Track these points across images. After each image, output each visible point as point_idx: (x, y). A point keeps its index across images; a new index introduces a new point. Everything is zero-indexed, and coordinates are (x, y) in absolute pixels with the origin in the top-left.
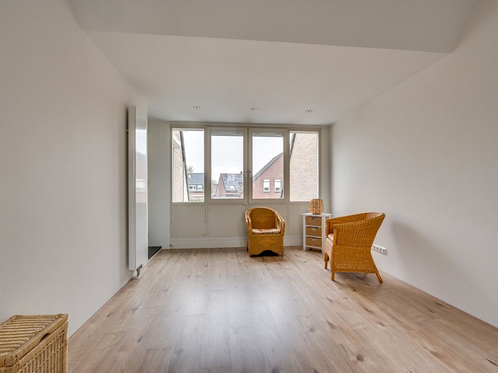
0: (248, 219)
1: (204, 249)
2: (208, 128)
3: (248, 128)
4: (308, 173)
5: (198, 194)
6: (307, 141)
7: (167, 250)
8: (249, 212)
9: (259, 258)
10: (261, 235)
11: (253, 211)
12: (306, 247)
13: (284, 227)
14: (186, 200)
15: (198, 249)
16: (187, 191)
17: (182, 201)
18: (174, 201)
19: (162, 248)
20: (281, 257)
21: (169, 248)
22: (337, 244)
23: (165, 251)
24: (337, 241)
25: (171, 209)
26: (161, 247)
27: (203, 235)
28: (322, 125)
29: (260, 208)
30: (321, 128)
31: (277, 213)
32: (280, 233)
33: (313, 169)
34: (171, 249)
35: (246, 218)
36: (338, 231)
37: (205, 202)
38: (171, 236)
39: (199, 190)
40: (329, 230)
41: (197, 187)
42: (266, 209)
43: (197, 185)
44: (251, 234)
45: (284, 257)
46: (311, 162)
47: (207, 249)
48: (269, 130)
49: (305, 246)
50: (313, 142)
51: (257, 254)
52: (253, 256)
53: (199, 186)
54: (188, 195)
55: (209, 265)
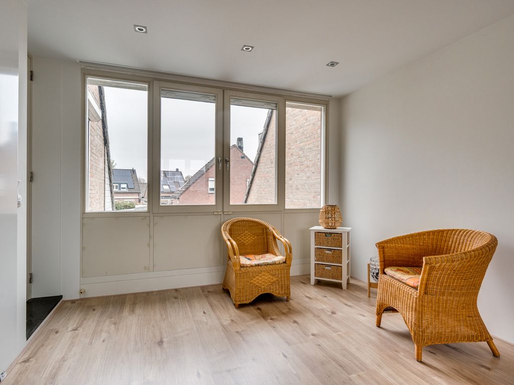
0: (229, 240)
1: (148, 293)
2: (156, 83)
3: (224, 90)
4: (296, 168)
5: (122, 195)
6: (294, 123)
7: (73, 302)
8: (228, 228)
9: (252, 309)
10: (255, 269)
11: (233, 225)
12: (316, 280)
13: (291, 252)
14: (109, 208)
15: (136, 295)
16: (109, 192)
17: (102, 210)
18: (88, 209)
19: (63, 299)
20: (286, 302)
21: (76, 296)
22: (426, 293)
23: (69, 304)
24: (426, 288)
25: (83, 225)
26: (61, 297)
27: (145, 268)
28: (331, 96)
29: (244, 221)
30: (328, 101)
31: (271, 228)
32: (285, 262)
33: (306, 162)
34: (82, 299)
35: (226, 238)
36: (432, 269)
37: (148, 212)
38: (83, 274)
39: (122, 190)
40: (384, 261)
41: (120, 186)
42: (253, 222)
43: (120, 184)
44: (238, 268)
45: (290, 301)
46: (301, 152)
47: (152, 292)
48: (258, 96)
49: (313, 278)
50: (306, 124)
51: (248, 302)
52: (241, 306)
53: (122, 186)
54: (112, 197)
55: (165, 340)
